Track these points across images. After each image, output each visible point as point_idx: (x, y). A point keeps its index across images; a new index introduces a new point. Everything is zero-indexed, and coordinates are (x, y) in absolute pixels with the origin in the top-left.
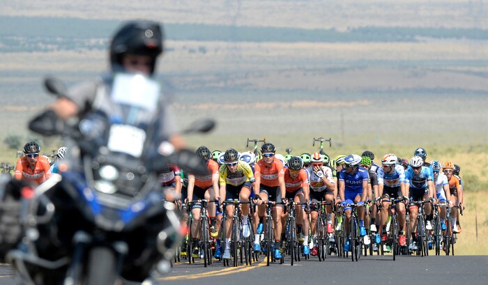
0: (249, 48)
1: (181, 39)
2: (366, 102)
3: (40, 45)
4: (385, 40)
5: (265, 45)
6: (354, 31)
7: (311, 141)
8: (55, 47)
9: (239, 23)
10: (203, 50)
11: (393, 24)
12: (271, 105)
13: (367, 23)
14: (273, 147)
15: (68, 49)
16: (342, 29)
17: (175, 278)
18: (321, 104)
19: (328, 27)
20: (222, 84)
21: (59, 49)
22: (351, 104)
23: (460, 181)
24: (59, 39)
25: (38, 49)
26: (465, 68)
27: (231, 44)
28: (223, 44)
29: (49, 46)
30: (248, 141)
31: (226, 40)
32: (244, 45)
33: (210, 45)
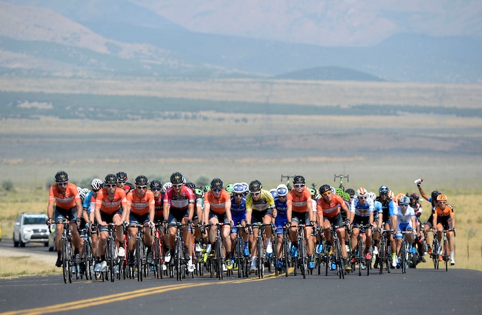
0: (278, 119)
1: (229, 112)
2: (361, 158)
3: (129, 116)
4: (376, 114)
5: (290, 117)
6: (353, 107)
7: (333, 177)
8: (140, 117)
9: (272, 101)
10: (245, 120)
11: (381, 103)
12: (294, 160)
13: (361, 102)
14: (303, 179)
15: (148, 118)
16: (344, 106)
17: (224, 282)
18: (329, 159)
19: (335, 104)
20: (258, 145)
21: (142, 118)
22: (351, 159)
23: (452, 210)
24: (142, 112)
25: (127, 118)
26: (432, 135)
27: (265, 116)
28: (260, 116)
29: (136, 117)
30: (282, 176)
31: (261, 112)
32: (274, 117)
33: (250, 116)
